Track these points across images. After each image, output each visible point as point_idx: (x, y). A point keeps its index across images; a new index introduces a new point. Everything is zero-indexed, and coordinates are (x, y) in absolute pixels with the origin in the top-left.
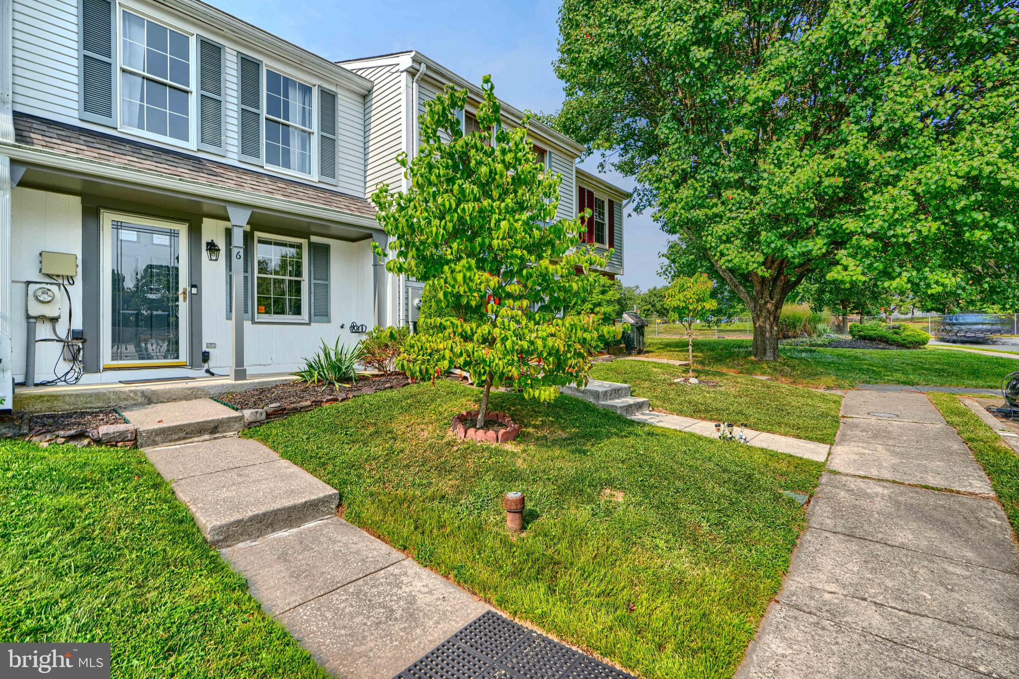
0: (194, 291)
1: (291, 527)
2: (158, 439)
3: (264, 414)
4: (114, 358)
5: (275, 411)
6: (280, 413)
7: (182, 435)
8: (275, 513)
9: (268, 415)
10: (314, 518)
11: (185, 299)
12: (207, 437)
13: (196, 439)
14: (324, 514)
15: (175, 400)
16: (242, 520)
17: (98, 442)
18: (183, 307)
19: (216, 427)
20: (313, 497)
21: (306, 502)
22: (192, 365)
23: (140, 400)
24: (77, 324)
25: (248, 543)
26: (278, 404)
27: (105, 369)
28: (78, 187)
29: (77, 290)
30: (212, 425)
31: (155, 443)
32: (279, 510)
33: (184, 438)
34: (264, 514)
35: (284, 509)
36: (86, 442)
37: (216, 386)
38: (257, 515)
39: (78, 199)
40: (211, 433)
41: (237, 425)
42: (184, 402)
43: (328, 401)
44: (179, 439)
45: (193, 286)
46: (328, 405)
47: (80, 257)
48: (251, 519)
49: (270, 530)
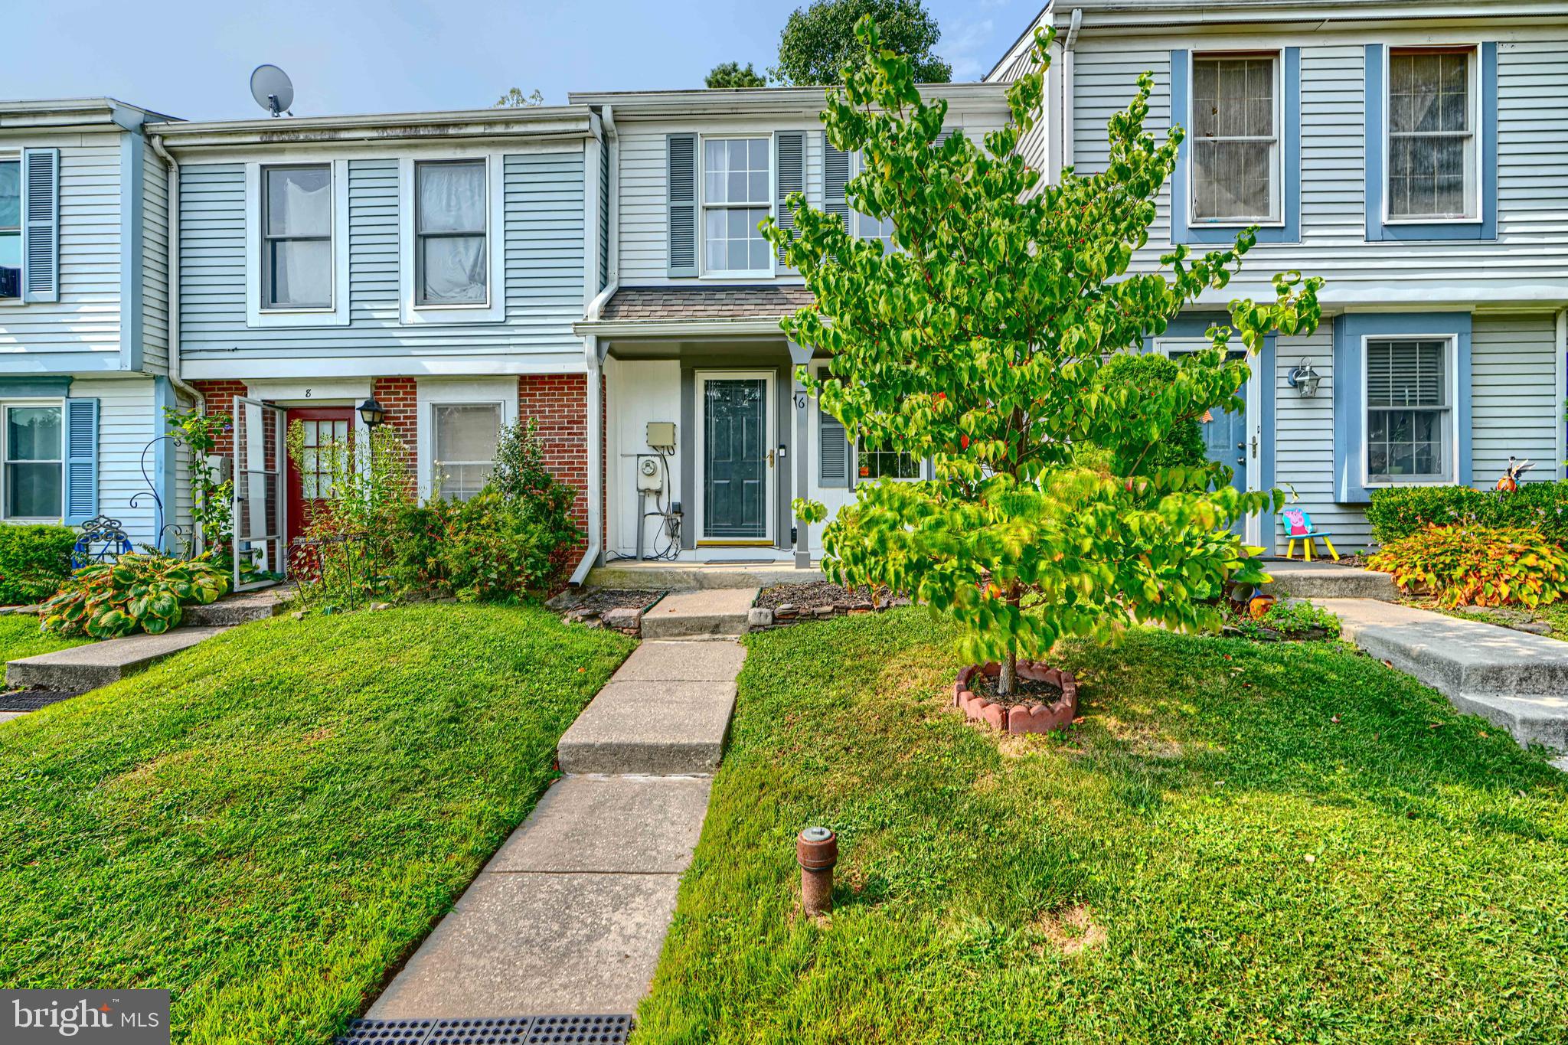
0: (782, 452)
1: (653, 773)
2: (659, 630)
3: (770, 617)
4: (706, 535)
5: (784, 614)
6: (790, 617)
7: (683, 630)
8: (633, 748)
9: (775, 619)
10: (684, 770)
11: (772, 463)
12: (706, 636)
13: (695, 637)
14: (698, 769)
15: (725, 587)
16: (593, 745)
17: (608, 625)
18: (770, 473)
19: (717, 626)
20: (685, 741)
21: (672, 746)
22: (780, 545)
23: (693, 583)
24: (676, 497)
25: (600, 777)
26: (790, 606)
27: (700, 546)
28: (677, 350)
29: (675, 462)
30: (713, 623)
31: (656, 636)
32: (636, 745)
33: (685, 634)
34: (619, 746)
35: (643, 746)
36: (597, 623)
37: (768, 574)
38: (611, 745)
39: (677, 363)
40: (713, 632)
41: (741, 627)
42: (734, 590)
43: (856, 608)
44: (679, 634)
45: (781, 447)
46: (857, 614)
47: (679, 425)
48: (604, 747)
49: (626, 767)
